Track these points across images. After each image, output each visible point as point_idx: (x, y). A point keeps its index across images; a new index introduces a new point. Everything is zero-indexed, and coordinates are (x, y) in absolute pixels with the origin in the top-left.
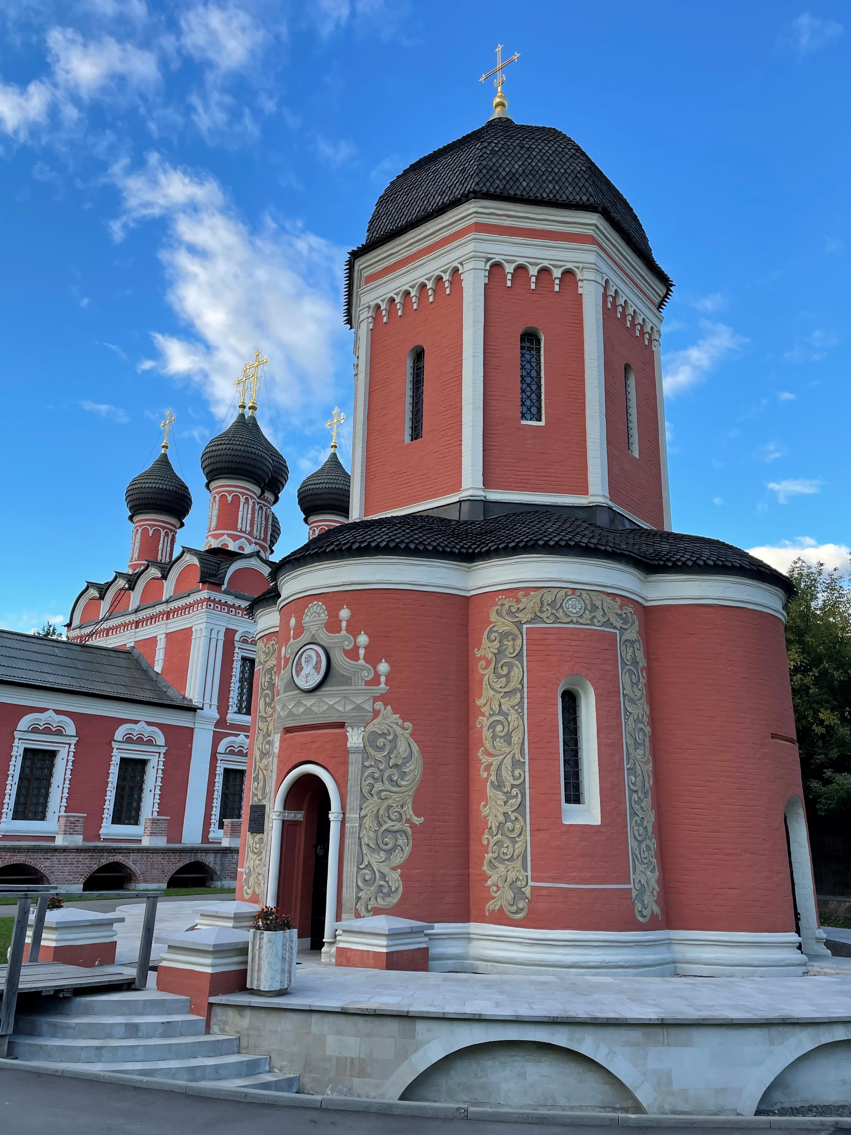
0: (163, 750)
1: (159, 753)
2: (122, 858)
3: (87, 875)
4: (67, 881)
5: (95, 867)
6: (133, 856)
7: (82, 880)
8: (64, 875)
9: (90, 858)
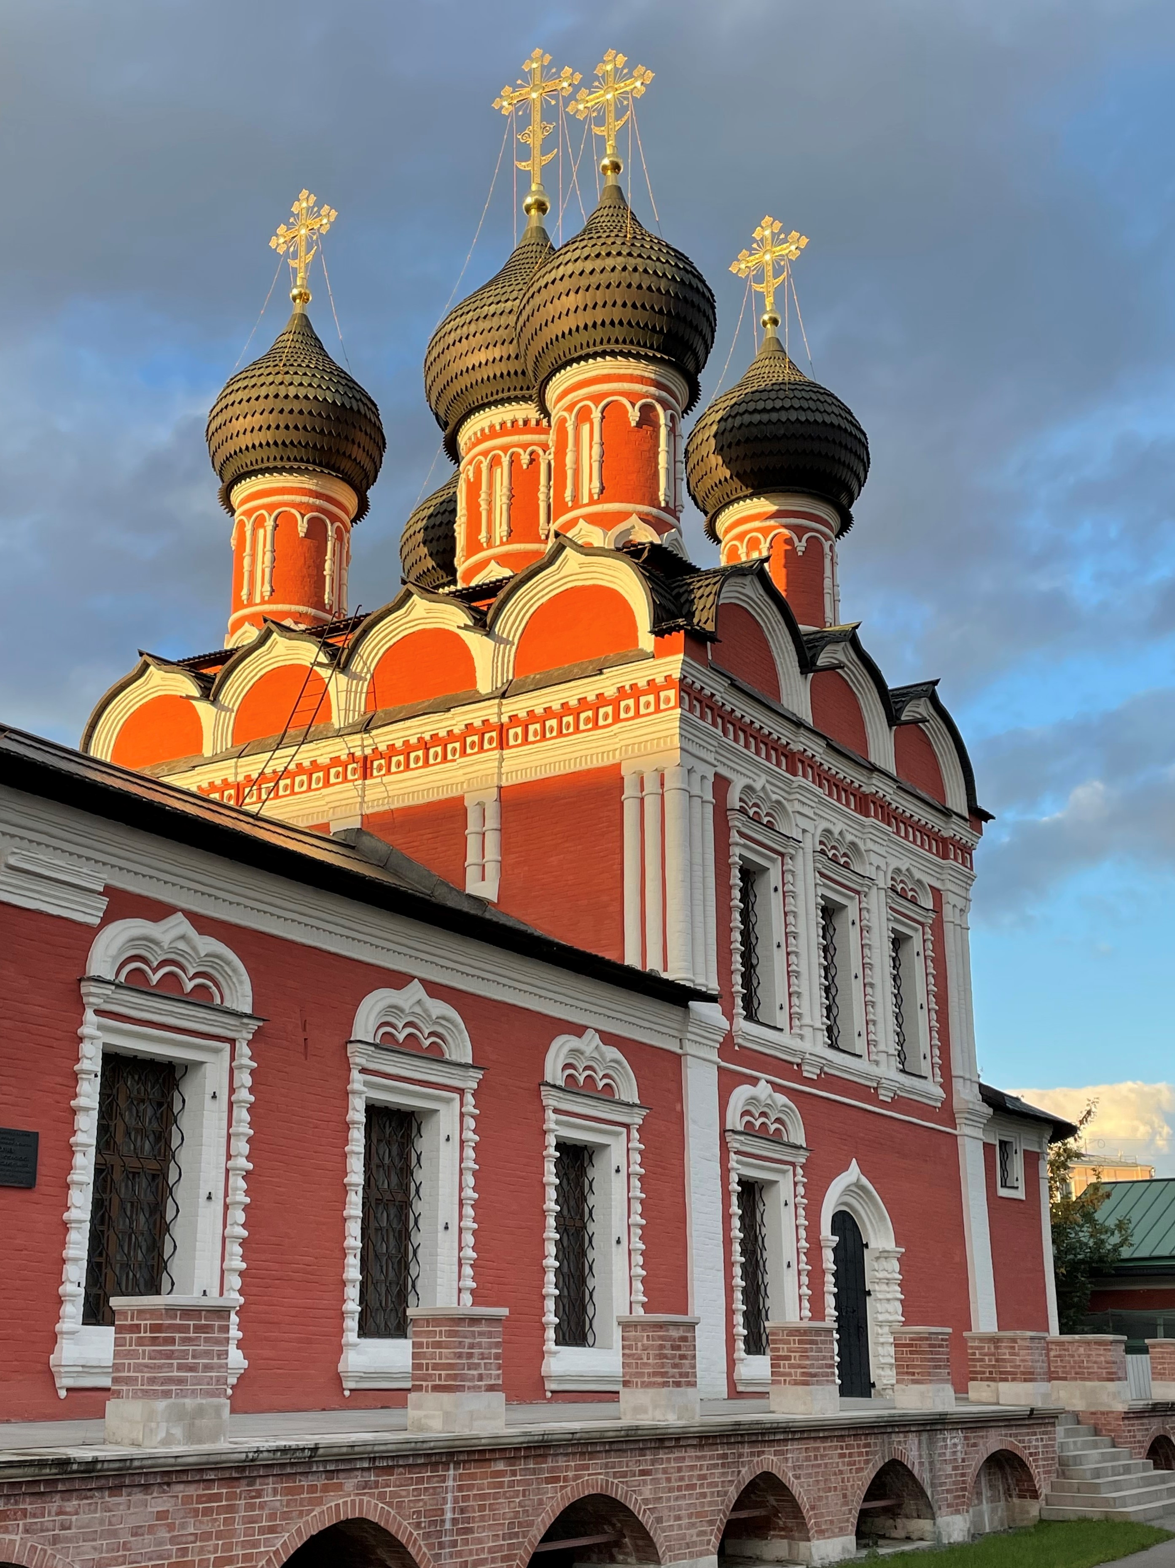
0: (637, 1119)
1: (627, 1126)
2: (775, 1459)
3: (720, 1520)
4: (688, 1546)
5: (733, 1494)
6: (795, 1451)
7: (713, 1538)
8: (680, 1527)
9: (723, 1465)
